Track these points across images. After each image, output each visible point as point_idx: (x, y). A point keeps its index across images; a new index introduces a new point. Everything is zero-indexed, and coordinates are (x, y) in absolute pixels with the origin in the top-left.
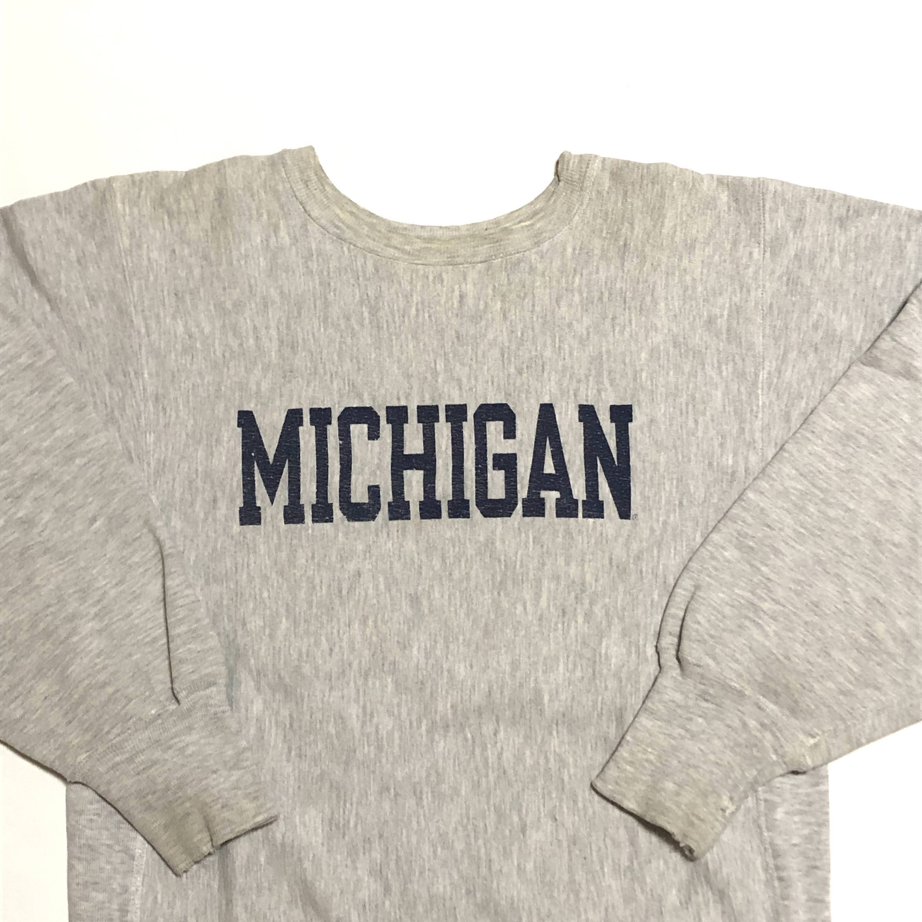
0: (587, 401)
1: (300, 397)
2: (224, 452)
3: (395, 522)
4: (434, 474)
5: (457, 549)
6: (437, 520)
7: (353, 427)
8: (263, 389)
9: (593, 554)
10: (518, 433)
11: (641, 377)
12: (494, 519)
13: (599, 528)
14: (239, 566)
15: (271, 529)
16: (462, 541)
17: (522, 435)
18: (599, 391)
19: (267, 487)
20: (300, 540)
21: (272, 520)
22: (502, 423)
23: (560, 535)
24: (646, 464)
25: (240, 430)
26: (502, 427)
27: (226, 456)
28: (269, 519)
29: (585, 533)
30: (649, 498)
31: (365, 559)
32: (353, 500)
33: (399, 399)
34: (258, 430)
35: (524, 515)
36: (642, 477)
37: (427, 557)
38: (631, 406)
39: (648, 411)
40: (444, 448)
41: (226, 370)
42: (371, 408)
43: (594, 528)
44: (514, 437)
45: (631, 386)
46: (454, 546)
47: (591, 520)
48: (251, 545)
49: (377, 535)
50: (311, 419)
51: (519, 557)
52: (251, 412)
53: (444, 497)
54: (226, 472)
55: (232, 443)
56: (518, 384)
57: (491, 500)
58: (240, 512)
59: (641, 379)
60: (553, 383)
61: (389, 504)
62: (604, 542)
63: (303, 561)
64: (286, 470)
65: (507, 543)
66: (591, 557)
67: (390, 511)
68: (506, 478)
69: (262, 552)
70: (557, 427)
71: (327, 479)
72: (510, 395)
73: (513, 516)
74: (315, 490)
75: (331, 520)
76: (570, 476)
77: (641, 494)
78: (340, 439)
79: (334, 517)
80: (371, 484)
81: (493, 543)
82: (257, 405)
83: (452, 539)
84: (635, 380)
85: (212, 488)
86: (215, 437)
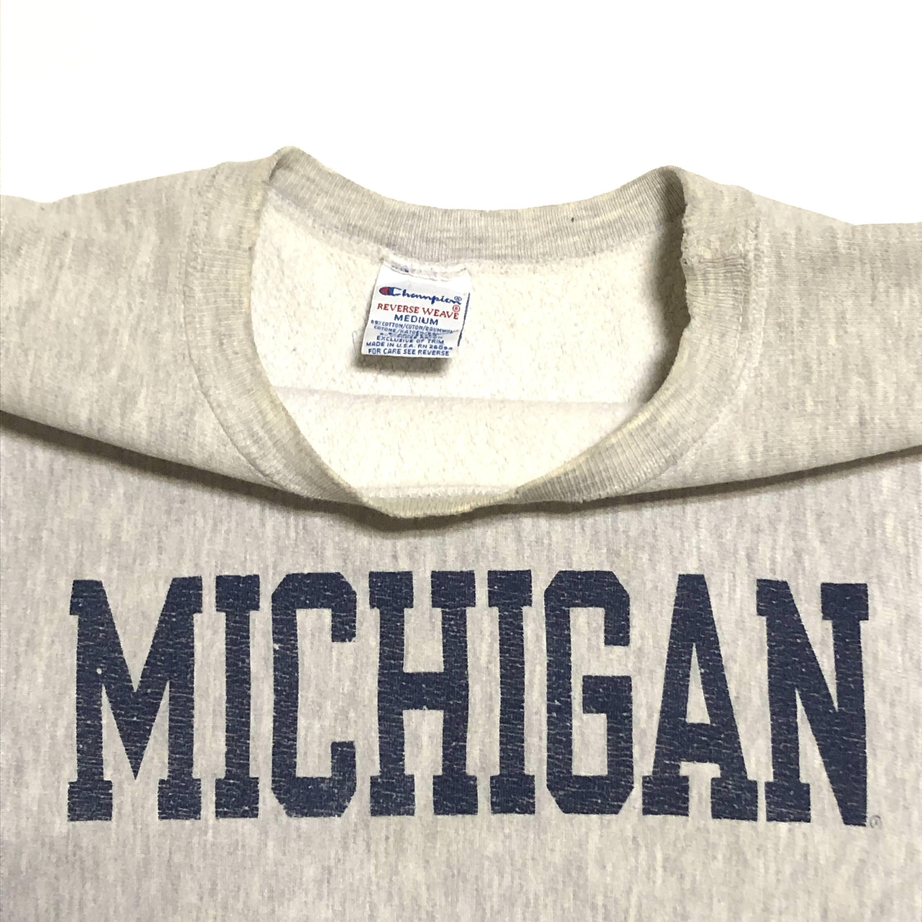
0: (773, 571)
1: (197, 553)
2: (42, 666)
3: (383, 820)
4: (465, 719)
5: (507, 879)
6: (468, 817)
7: (301, 614)
8: (125, 538)
9: (786, 896)
10: (634, 634)
11: (883, 527)
12: (583, 817)
13: (800, 842)
14: (64, 907)
15: (130, 828)
16: (519, 865)
17: (642, 638)
18: (798, 554)
19: (126, 738)
20: (188, 854)
21: (134, 811)
22: (601, 611)
23: (720, 857)
24: (899, 711)
25: (74, 620)
26: (602, 622)
27: (45, 675)
28: (127, 808)
29: (771, 853)
30: (904, 781)
31: (320, 897)
32: (300, 773)
33: (395, 557)
34: (111, 623)
35: (646, 811)
36: (889, 736)
37: (446, 895)
38: (865, 585)
39: (900, 598)
40: (484, 660)
41: (52, 497)
42: (337, 576)
43: (791, 844)
44: (625, 641)
45: (864, 545)
46: (501, 875)
47: (783, 826)
48: (89, 863)
49: (345, 847)
50: (219, 599)
51: (634, 900)
52: (99, 584)
53: (483, 769)
54: (43, 709)
55: (57, 647)
56: (633, 533)
57: (578, 777)
58: (70, 792)
59: (884, 532)
60: (704, 532)
61: (374, 780)
62: (811, 872)
63: (194, 899)
64: (165, 703)
65: (609, 868)
66: (784, 904)
67: (375, 796)
68: (610, 730)
69: (111, 878)
70: (713, 622)
71: (248, 724)
72: (618, 554)
73: (622, 812)
74: (224, 749)
75: (253, 813)
76: (742, 729)
77: (888, 772)
78: (275, 641)
79: (260, 805)
80: (338, 740)
81: (580, 868)
82: (110, 570)
83: (497, 859)
84: (871, 532)
85: (14, 742)
86: (25, 635)
